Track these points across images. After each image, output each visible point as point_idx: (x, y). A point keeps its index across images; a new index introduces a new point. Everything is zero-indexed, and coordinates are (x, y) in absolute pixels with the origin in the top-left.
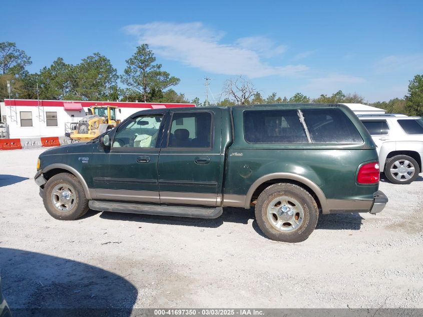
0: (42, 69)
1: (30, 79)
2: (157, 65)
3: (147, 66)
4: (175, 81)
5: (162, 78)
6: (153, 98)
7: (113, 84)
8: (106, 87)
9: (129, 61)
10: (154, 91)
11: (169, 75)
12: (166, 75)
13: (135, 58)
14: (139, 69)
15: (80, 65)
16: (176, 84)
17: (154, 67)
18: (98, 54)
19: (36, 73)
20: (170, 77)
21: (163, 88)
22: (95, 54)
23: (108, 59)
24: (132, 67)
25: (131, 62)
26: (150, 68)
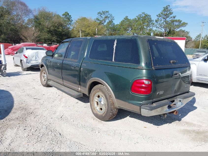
0: (120, 22)
1: (115, 27)
2: (173, 16)
3: (167, 17)
4: (184, 24)
5: (177, 23)
6: (169, 35)
7: (151, 28)
8: (147, 29)
9: (159, 15)
10: (170, 30)
11: (181, 21)
12: (179, 21)
13: (162, 13)
14: (163, 19)
15: (134, 19)
16: (185, 26)
17: (171, 17)
18: (143, 13)
19: (118, 24)
20: (182, 22)
21: (177, 29)
22: (142, 13)
23: (150, 15)
24: (159, 19)
25: (159, 16)
26: (169, 18)
